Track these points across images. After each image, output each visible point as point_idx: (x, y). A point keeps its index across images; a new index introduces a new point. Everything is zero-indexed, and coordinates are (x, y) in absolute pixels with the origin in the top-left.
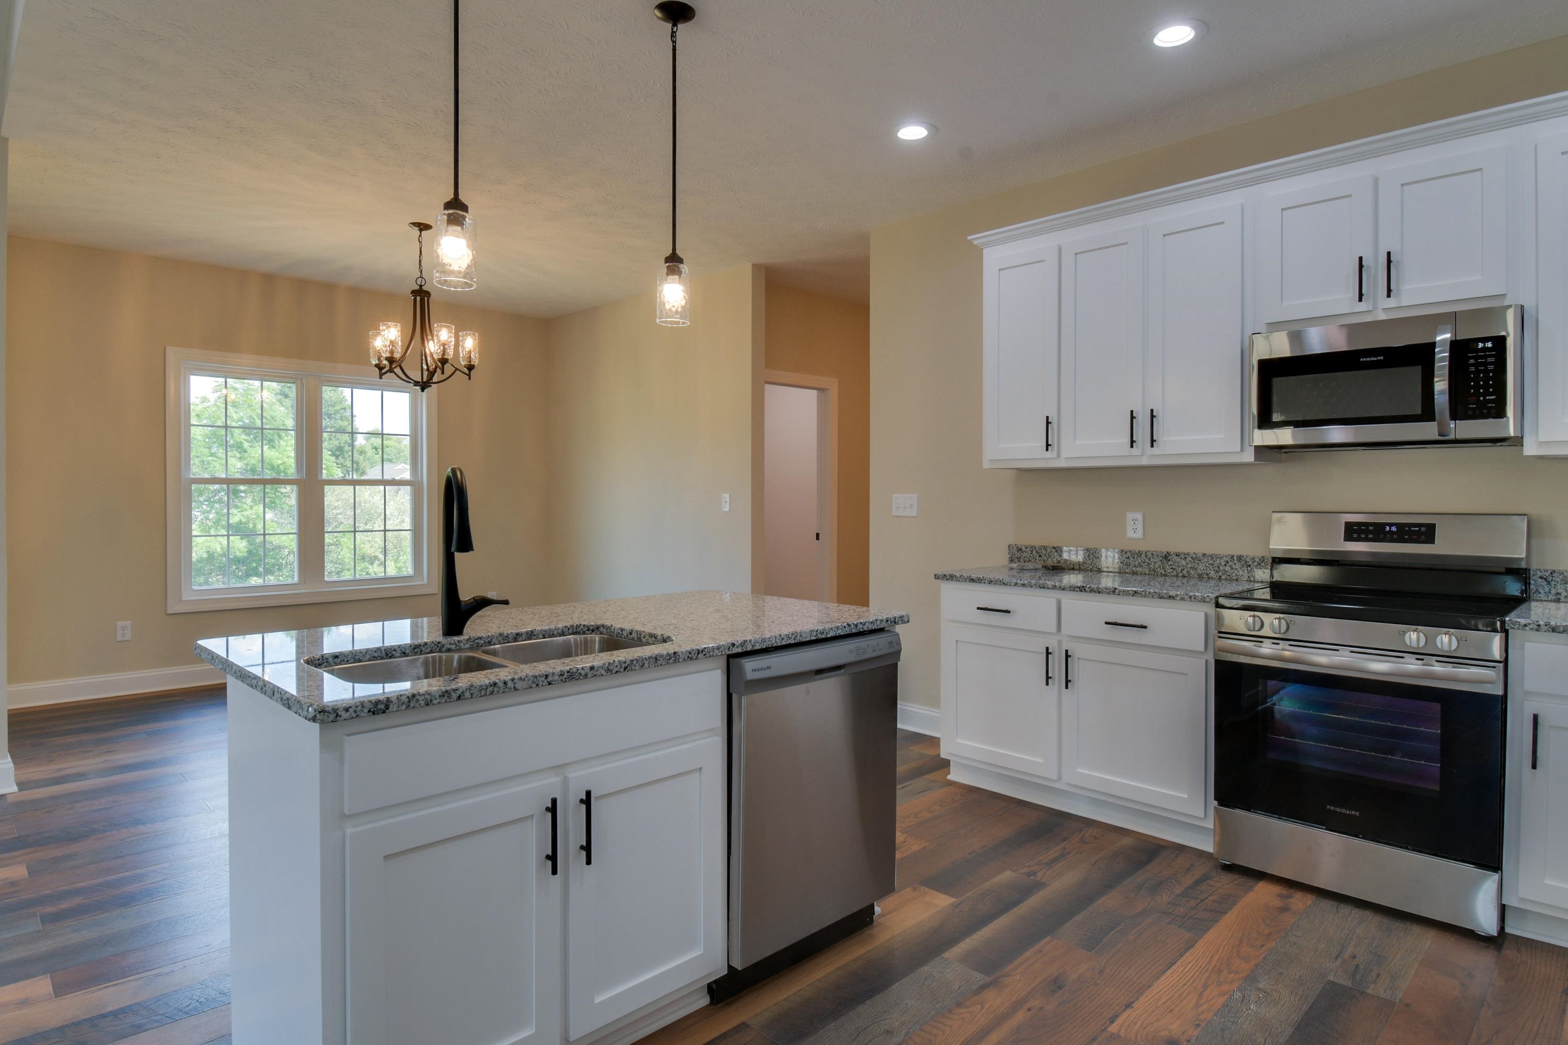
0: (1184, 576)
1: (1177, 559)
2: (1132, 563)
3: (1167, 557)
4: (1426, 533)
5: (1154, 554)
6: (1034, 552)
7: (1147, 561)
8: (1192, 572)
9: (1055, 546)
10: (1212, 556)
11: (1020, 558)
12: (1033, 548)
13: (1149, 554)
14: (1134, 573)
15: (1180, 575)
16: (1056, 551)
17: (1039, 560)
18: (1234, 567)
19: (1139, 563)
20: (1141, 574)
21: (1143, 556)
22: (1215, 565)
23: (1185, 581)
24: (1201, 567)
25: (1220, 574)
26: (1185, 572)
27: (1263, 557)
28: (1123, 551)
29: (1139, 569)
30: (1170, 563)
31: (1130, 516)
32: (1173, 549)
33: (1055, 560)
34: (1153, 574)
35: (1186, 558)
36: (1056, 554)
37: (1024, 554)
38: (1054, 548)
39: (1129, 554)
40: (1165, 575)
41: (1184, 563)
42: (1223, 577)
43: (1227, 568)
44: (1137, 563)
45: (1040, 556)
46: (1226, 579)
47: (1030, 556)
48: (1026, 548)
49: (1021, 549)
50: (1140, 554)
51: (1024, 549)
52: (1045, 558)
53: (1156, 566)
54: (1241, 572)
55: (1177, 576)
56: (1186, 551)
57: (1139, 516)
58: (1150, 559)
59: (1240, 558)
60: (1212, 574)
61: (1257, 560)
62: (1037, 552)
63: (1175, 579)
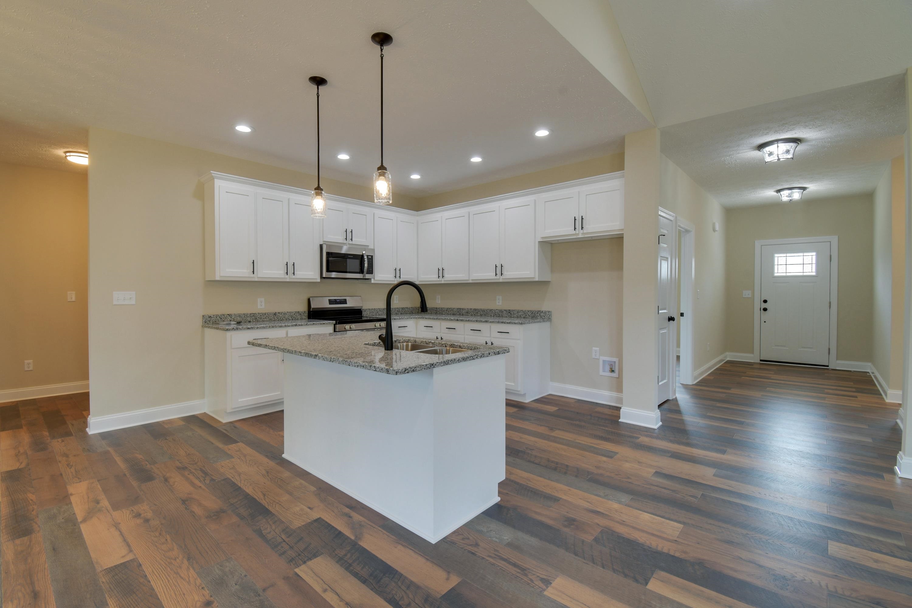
0: (281, 320)
1: (279, 314)
2: (262, 317)
3: (275, 314)
4: (345, 302)
5: (271, 313)
6: (218, 317)
7: (268, 316)
8: (284, 318)
9: (229, 314)
10: (290, 312)
11: (210, 320)
12: (217, 316)
13: (269, 314)
14: (263, 321)
15: (280, 320)
16: (229, 316)
17: (221, 321)
18: (297, 315)
19: (265, 317)
20: (266, 321)
21: (267, 314)
22: (291, 315)
23: (282, 321)
24: (287, 316)
25: (293, 318)
26: (281, 319)
27: (305, 311)
28: (259, 313)
29: (265, 319)
30: (276, 316)
31: (259, 300)
32: (277, 311)
33: (229, 319)
34: (271, 320)
35: (282, 314)
36: (229, 317)
37: (213, 319)
38: (228, 315)
39: (261, 314)
40: (275, 321)
41: (281, 315)
42: (294, 319)
43: (295, 316)
44: (264, 317)
45: (221, 319)
46: (294, 320)
47: (216, 319)
48: (213, 316)
49: (211, 317)
50: (265, 314)
51: (212, 316)
52: (224, 320)
53: (272, 318)
54: (299, 317)
55: (279, 320)
56: (282, 311)
57: (263, 299)
58: (269, 315)
59: (298, 312)
60: (290, 318)
61: (303, 312)
62: (219, 317)
63: (278, 321)
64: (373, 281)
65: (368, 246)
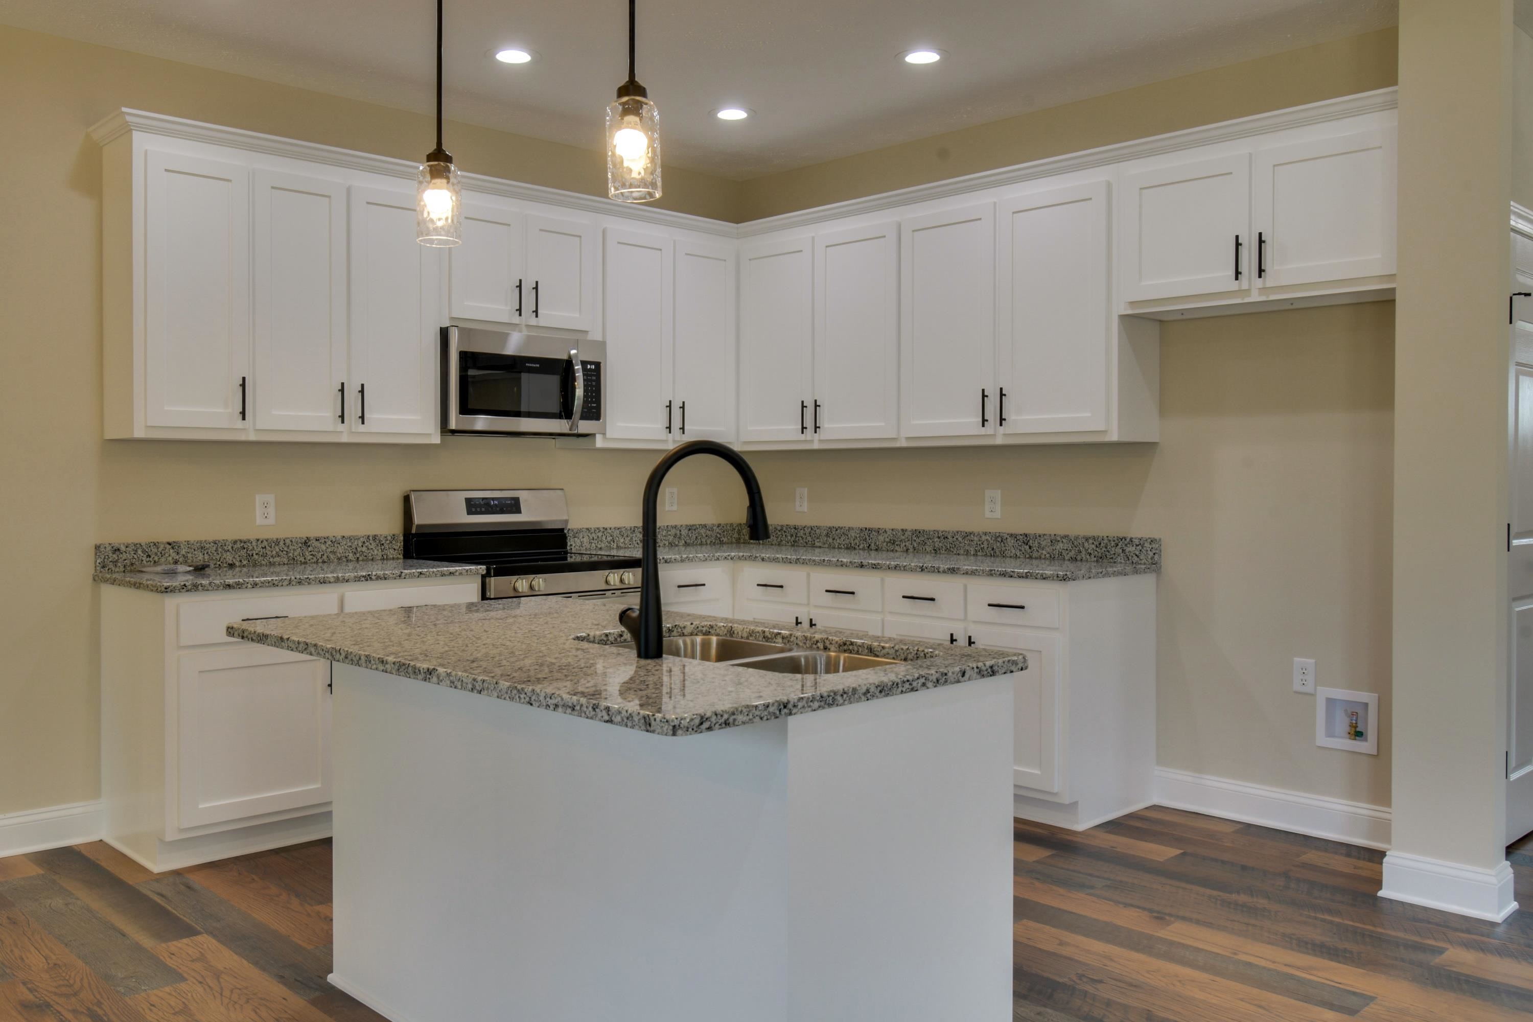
0: (324, 562)
1: (317, 544)
2: (269, 553)
3: (306, 543)
4: (513, 506)
5: (293, 540)
6: (140, 552)
7: (286, 549)
8: (332, 556)
9: (170, 540)
10: (350, 538)
11: (116, 561)
12: (137, 546)
13: (288, 542)
14: (271, 564)
15: (320, 561)
16: (173, 548)
17: (147, 562)
18: (370, 547)
19: (277, 553)
20: (279, 564)
21: (282, 543)
22: (354, 547)
23: (325, 566)
24: (341, 550)
25: (358, 555)
26: (325, 557)
27: (394, 535)
28: (258, 540)
29: (277, 559)
30: (310, 549)
31: (259, 499)
32: (312, 535)
33: (170, 558)
34: (293, 562)
35: (325, 542)
36: (171, 551)
37: (124, 556)
38: (169, 544)
39: (265, 543)
40: (305, 563)
41: (324, 547)
42: (361, 558)
43: (364, 549)
44: (274, 553)
45: (149, 556)
46: (363, 560)
47: (133, 558)
48: (127, 547)
49: (119, 550)
50: (277, 542)
51: (123, 548)
52: (156, 559)
53: (296, 554)
54: (376, 552)
55: (317, 562)
56: (326, 535)
57: (270, 498)
58: (288, 546)
59: (375, 537)
60: (351, 556)
61: (389, 538)
62: (144, 551)
63: (315, 566)
64: (599, 442)
65: (586, 332)
